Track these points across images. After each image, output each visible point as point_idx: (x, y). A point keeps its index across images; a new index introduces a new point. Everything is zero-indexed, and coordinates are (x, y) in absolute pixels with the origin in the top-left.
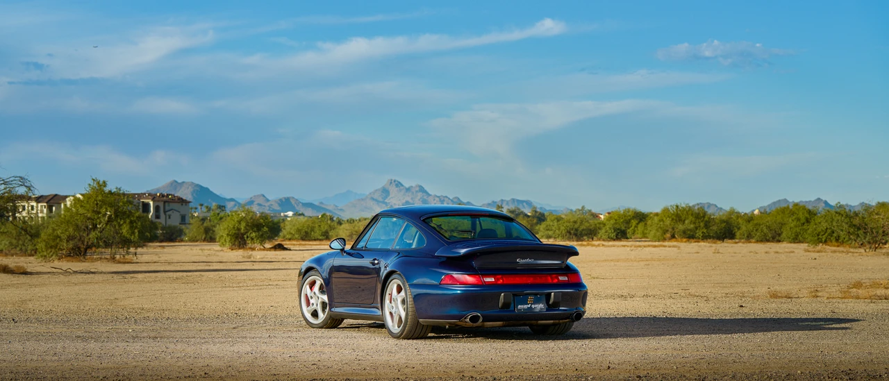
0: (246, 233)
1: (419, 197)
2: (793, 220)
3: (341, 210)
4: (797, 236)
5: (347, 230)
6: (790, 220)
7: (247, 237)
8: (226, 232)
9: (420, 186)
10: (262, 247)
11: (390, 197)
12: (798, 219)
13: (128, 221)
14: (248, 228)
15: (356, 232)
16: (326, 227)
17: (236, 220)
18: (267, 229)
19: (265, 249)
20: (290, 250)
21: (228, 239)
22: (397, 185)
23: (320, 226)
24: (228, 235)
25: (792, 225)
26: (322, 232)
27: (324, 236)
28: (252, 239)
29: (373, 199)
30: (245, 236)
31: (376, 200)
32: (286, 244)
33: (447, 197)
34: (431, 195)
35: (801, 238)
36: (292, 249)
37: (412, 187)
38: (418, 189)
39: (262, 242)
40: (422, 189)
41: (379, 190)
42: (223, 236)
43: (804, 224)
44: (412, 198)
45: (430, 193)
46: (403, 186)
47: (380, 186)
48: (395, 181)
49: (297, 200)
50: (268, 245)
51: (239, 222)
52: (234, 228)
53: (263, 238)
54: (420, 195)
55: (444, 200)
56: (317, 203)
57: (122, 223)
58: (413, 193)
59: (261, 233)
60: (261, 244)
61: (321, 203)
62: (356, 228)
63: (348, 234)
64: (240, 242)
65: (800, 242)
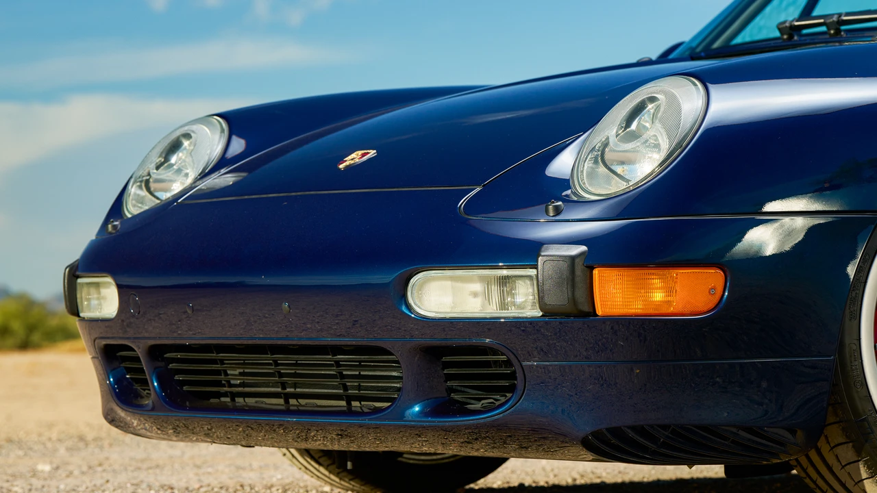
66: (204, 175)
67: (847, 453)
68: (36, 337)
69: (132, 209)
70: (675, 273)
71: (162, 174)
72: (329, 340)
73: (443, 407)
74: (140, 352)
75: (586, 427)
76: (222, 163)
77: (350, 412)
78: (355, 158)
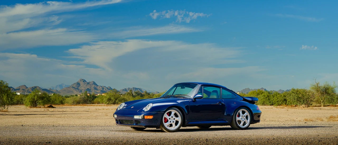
0: (37, 101)
1: (93, 87)
2: (262, 96)
3: (59, 92)
4: (264, 102)
5: (72, 100)
6: (261, 96)
7: (38, 102)
8: (29, 100)
9: (94, 82)
10: (44, 107)
11: (81, 86)
12: (264, 96)
13: (6, 94)
14: (38, 98)
15: (76, 101)
16: (61, 99)
17: (33, 95)
18: (46, 99)
19: (45, 107)
20: (55, 108)
21: (29, 103)
22: (84, 81)
23: (58, 98)
24: (29, 101)
25: (262, 98)
26: (60, 101)
27: (60, 102)
28: (40, 103)
29: (73, 87)
30: (37, 102)
31: (74, 88)
32: (53, 106)
33: (105, 87)
34: (98, 86)
35: (265, 104)
36: (56, 107)
37: (90, 82)
38: (92, 83)
39: (44, 105)
40: (94, 83)
41: (75, 83)
42: (27, 102)
43: (267, 98)
44: (90, 87)
45: (98, 85)
46: (86, 81)
47: (76, 82)
48: (83, 80)
49: (40, 88)
50: (46, 106)
51: (34, 96)
52: (32, 98)
53: (44, 103)
54: (93, 86)
55: (104, 88)
56: (48, 89)
57: (3, 95)
58: (90, 85)
59: (43, 101)
60: (43, 106)
61: (50, 89)
62: (76, 99)
63: (72, 102)
64: (34, 104)
65: (265, 105)
66: (123, 107)
67: (162, 127)
68: (117, 101)
69: (118, 110)
70: (150, 116)
71: (120, 107)
72: (129, 120)
73: (136, 124)
74: (118, 120)
75: (144, 125)
76: (124, 107)
77: (131, 124)
78: (132, 107)
